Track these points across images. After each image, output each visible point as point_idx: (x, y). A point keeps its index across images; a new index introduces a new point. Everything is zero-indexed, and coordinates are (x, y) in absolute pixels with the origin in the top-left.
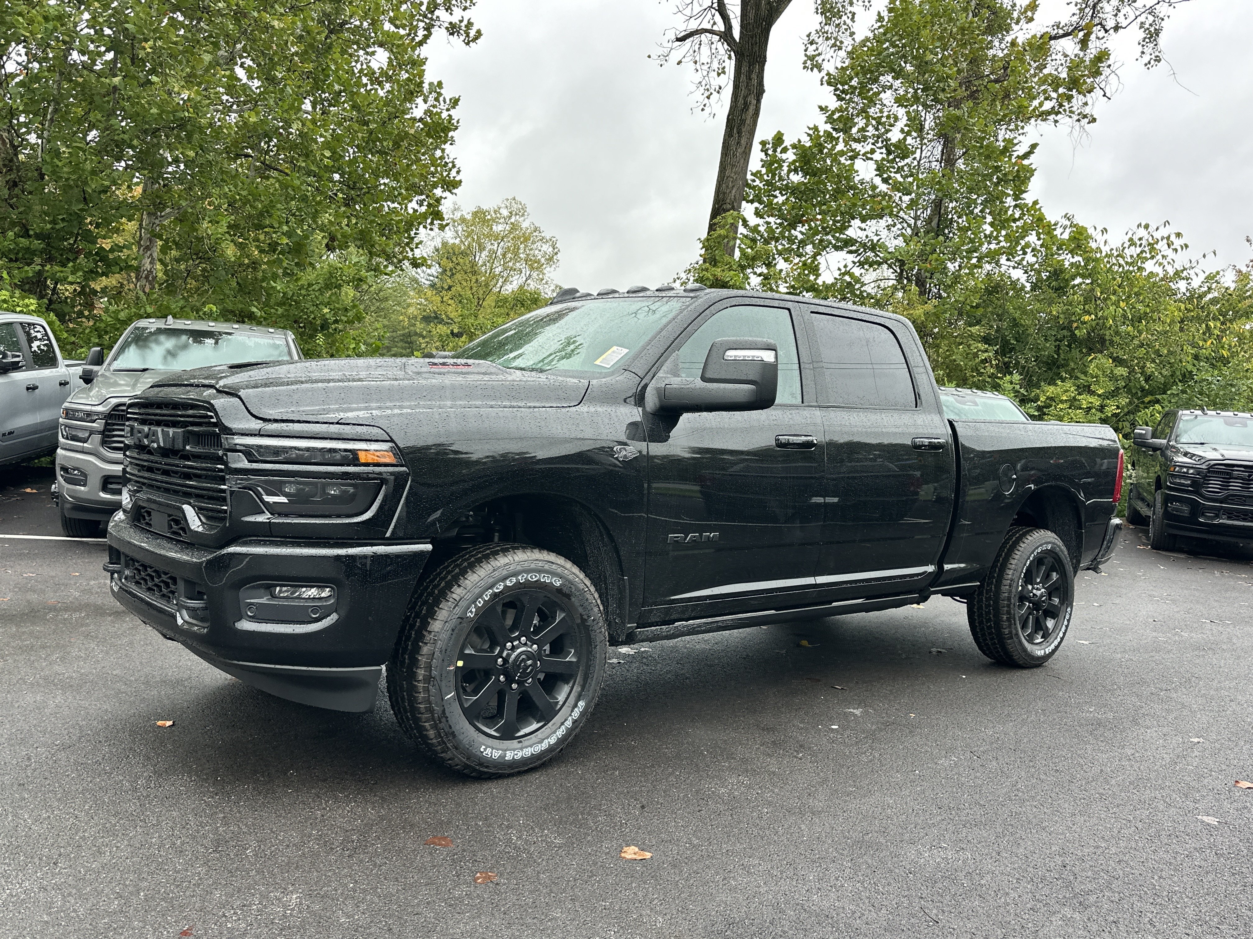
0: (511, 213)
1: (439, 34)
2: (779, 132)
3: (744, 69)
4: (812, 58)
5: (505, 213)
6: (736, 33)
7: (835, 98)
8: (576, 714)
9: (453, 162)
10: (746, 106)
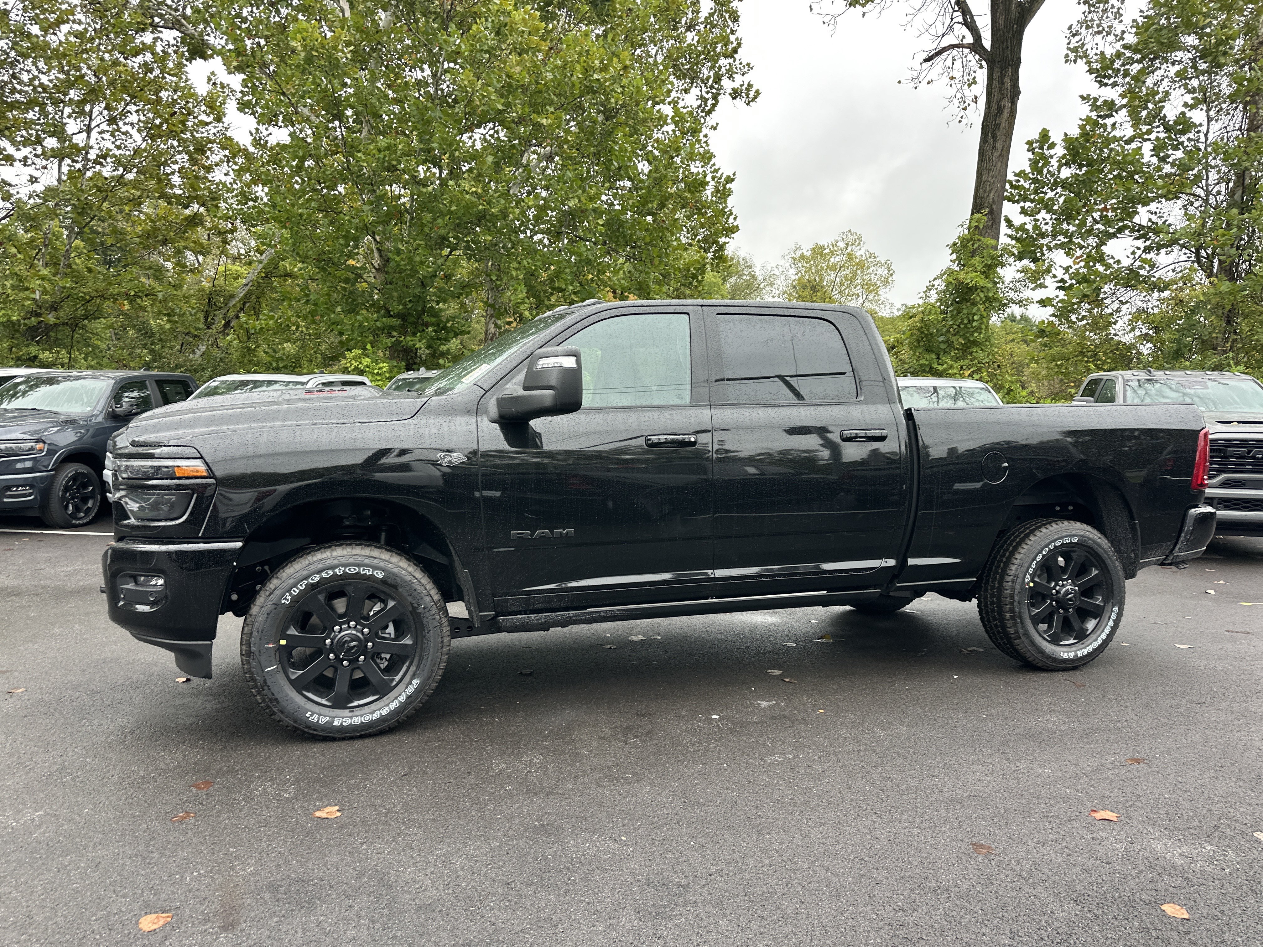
0: (847, 244)
1: (725, 100)
2: (1044, 129)
3: (996, 75)
4: (1075, 50)
5: (842, 245)
6: (987, 43)
7: (1097, 85)
8: (410, 690)
9: (730, 210)
10: (1000, 110)
